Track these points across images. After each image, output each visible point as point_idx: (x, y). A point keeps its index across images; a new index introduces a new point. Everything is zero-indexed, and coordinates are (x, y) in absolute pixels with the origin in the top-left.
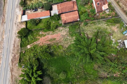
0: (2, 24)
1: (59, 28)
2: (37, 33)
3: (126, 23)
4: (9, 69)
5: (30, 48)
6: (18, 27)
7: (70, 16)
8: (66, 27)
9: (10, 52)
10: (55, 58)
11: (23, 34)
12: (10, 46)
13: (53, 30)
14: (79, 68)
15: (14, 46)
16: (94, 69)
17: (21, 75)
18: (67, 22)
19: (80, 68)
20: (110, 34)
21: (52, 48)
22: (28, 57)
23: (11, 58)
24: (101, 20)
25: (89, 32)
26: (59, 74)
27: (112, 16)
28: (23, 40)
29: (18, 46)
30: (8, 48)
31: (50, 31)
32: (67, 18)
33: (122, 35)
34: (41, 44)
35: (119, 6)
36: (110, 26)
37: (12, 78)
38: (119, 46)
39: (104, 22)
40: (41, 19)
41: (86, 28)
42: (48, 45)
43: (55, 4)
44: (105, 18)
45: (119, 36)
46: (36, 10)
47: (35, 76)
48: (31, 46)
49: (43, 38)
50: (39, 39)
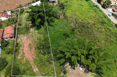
1: (18, 42)
13: (19, 47)
48: (36, 67)
49: (26, 55)
50: (27, 59)
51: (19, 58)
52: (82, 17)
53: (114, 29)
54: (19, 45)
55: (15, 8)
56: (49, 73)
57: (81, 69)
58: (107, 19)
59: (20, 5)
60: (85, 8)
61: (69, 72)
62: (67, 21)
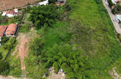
1: (17, 39)
8: (18, 34)
48: (24, 65)
49: (19, 53)
50: (20, 57)
51: (13, 54)
52: (85, 22)
53: (114, 38)
54: (16, 43)
55: (23, 5)
56: (33, 73)
57: (63, 75)
58: (112, 27)
59: (28, 3)
60: (93, 11)
61: (51, 75)
62: (69, 24)
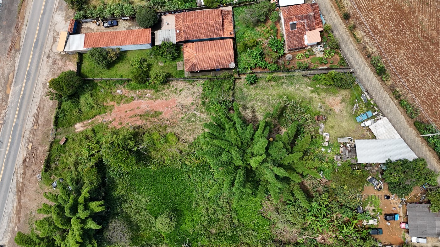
0: (9, 53)
1: (174, 83)
2: (109, 91)
3: (367, 91)
4: (13, 185)
5: (82, 132)
6: (56, 67)
7: (207, 53)
8: (194, 81)
9: (21, 136)
10: (153, 168)
11: (65, 88)
12: (24, 119)
13: (154, 87)
14: (218, 206)
15: (36, 122)
16: (260, 214)
17: (42, 207)
18: (200, 67)
19: (222, 207)
20: (319, 118)
21: (145, 138)
22: (74, 156)
23: (22, 154)
24: (297, 73)
25: (258, 104)
26: (156, 218)
27: (329, 65)
28: (64, 105)
29: (47, 122)
30: (16, 125)
31: (146, 87)
32: (200, 56)
33: (354, 124)
34: (116, 124)
35: (355, 38)
36: (323, 94)
37: (19, 212)
38: (339, 155)
39: (305, 79)
40: (125, 52)
41: (251, 92)
42: (134, 128)
43: (170, 12)
44: (310, 70)
45: (344, 125)
46: (113, 21)
47: (82, 214)
49: (123, 105)
50: (110, 110)
51: (119, 91)
